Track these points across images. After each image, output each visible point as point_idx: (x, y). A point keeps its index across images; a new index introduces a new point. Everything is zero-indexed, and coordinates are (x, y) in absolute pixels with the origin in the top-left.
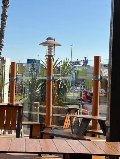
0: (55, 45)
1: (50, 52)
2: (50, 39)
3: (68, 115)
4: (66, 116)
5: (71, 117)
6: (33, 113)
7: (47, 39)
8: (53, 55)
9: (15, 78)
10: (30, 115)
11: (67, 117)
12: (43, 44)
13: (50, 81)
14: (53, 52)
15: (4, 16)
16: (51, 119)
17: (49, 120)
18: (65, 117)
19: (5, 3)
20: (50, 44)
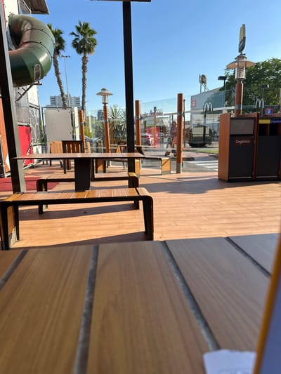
0: (108, 94)
1: (105, 100)
2: (104, 89)
4: (118, 146)
5: (121, 147)
6: (99, 148)
7: (102, 90)
8: (107, 102)
9: (83, 123)
10: (97, 149)
12: (99, 94)
13: (106, 124)
14: (107, 100)
15: (84, 79)
19: (84, 68)
20: (104, 94)
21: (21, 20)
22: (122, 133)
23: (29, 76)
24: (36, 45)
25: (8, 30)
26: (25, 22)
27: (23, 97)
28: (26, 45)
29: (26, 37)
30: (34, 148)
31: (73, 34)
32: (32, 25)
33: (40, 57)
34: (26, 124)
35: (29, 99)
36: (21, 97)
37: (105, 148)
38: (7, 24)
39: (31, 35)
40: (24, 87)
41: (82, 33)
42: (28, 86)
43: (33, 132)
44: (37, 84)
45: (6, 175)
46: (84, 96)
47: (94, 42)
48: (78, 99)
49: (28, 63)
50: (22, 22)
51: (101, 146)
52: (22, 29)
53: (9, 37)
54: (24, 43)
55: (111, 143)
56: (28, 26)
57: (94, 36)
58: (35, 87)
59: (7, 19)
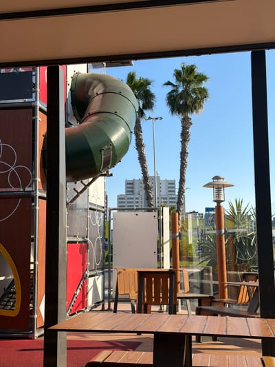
0: (224, 186)
1: (219, 195)
2: (217, 178)
3: (244, 283)
4: (241, 285)
5: (248, 286)
6: (204, 281)
7: (213, 179)
8: (222, 199)
9: (178, 234)
11: (243, 286)
12: (208, 185)
13: (220, 237)
14: (222, 196)
15: (184, 154)
16: (226, 289)
17: (224, 292)
18: (240, 287)
19: (185, 136)
20: (217, 185)
21: (89, 80)
22: (251, 249)
23: (94, 164)
24: (109, 117)
25: (68, 96)
26: (95, 82)
27: (81, 195)
28: (94, 118)
29: (95, 106)
30: (91, 281)
31: (169, 83)
32: (105, 86)
33: (113, 134)
34: (81, 239)
35: (90, 197)
36: (77, 196)
37: (217, 282)
38: (69, 88)
39: (103, 102)
40: (84, 181)
41: (184, 81)
42: (90, 179)
43: (91, 251)
44: (105, 175)
45: (36, 335)
46: (182, 181)
47: (203, 93)
48: (173, 183)
49: (93, 144)
50: (91, 84)
51: (208, 278)
52: (90, 93)
53: (70, 105)
54: (91, 115)
55: (228, 269)
56: (99, 89)
57: (204, 85)
58: (101, 180)
59: (69, 81)
